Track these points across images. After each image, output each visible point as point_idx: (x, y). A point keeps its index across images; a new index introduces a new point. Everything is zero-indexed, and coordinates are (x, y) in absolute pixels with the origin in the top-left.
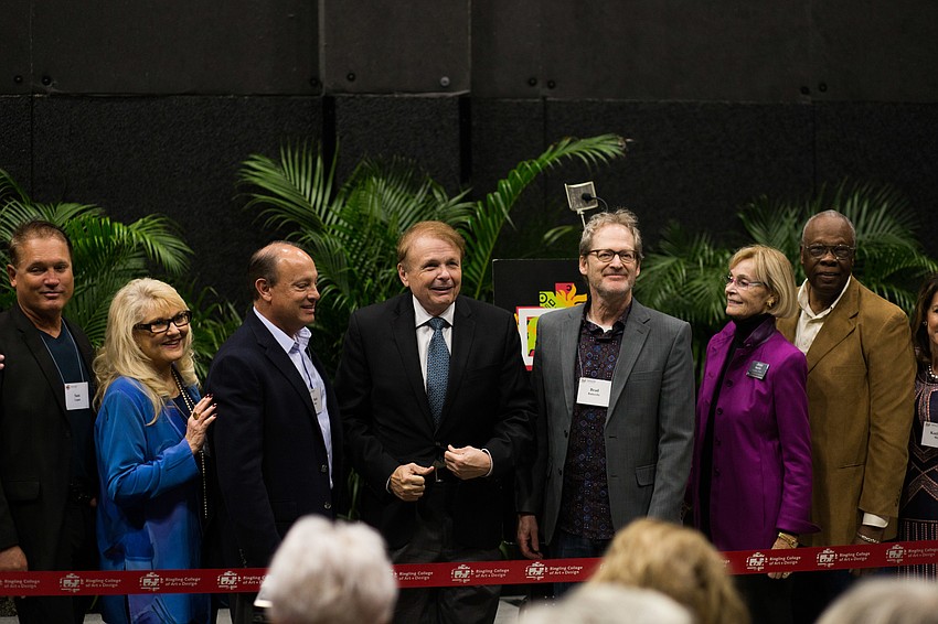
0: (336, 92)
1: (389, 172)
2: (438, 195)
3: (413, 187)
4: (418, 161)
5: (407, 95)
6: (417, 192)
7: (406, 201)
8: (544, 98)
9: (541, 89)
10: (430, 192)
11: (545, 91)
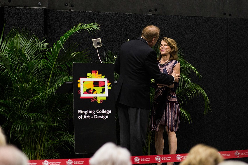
0: (5, 6)
1: (21, 32)
2: (36, 41)
3: (29, 38)
4: (30, 29)
5: (27, 8)
6: (30, 40)
7: (26, 42)
8: (70, 10)
9: (69, 7)
10: (34, 39)
11: (70, 8)
